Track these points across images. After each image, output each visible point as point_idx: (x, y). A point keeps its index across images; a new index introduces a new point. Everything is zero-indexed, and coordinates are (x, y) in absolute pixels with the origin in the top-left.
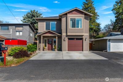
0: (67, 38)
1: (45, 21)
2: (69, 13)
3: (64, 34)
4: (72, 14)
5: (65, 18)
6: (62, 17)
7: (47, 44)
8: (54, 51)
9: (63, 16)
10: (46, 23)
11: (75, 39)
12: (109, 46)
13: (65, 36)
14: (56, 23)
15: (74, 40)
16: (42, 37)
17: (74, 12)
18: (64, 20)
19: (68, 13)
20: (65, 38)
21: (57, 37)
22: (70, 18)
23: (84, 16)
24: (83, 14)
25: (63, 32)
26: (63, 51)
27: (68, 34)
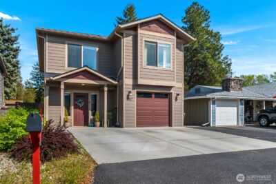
0: (135, 91)
1: (67, 42)
2: (143, 25)
3: (128, 81)
4: (149, 31)
5: (131, 38)
6: (122, 34)
7: (72, 108)
8: (94, 126)
9: (125, 32)
10: (69, 48)
11: (153, 96)
12: (214, 113)
13: (131, 87)
14: (97, 49)
15: (151, 97)
16: (62, 87)
17: (155, 25)
18: (127, 42)
19: (141, 27)
20: (130, 92)
21: (106, 89)
22: (144, 39)
23: (175, 38)
24: (174, 35)
25: (124, 76)
26: (126, 127)
27: (141, 82)
